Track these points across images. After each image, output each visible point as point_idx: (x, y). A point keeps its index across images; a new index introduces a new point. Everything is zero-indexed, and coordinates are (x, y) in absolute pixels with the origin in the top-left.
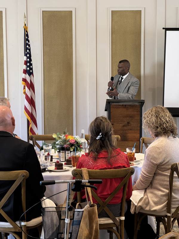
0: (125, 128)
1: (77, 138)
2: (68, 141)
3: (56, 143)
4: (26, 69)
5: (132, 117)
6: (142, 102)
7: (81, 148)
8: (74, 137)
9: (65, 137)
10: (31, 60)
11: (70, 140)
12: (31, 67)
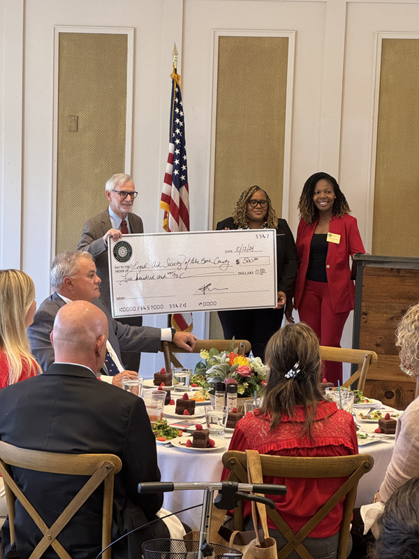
1: (257, 364)
2: (235, 369)
3: (207, 372)
5: (412, 298)
8: (250, 360)
9: (228, 359)
10: (183, 152)
11: (239, 367)
12: (184, 168)
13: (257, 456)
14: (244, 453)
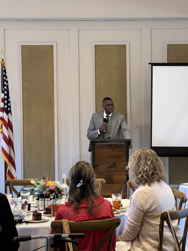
0: (111, 169)
1: (58, 184)
2: (48, 187)
3: (34, 190)
4: (3, 107)
5: (118, 157)
6: (128, 142)
7: (62, 194)
8: (55, 182)
9: (44, 183)
10: (8, 97)
12: (9, 104)
13: (67, 222)
14: (61, 221)
